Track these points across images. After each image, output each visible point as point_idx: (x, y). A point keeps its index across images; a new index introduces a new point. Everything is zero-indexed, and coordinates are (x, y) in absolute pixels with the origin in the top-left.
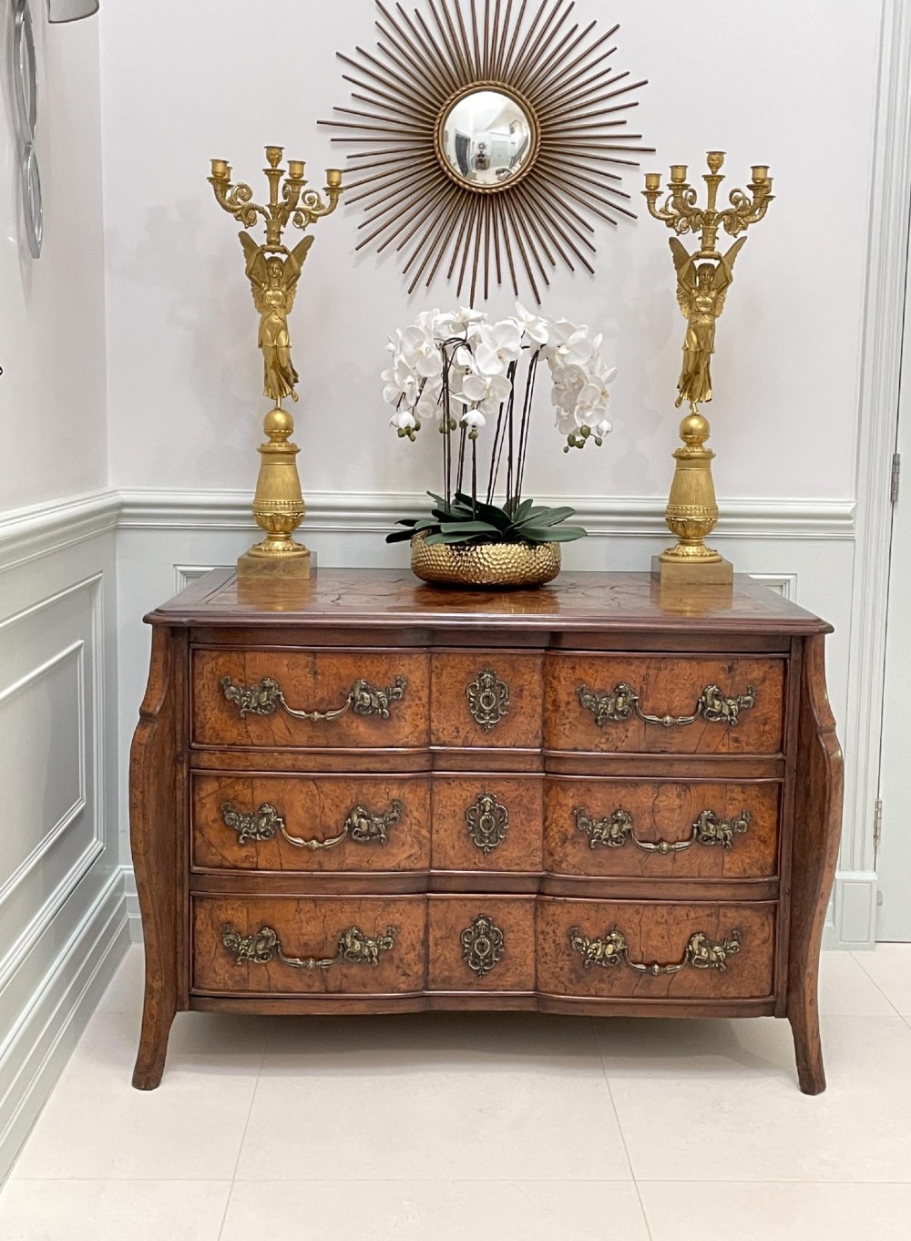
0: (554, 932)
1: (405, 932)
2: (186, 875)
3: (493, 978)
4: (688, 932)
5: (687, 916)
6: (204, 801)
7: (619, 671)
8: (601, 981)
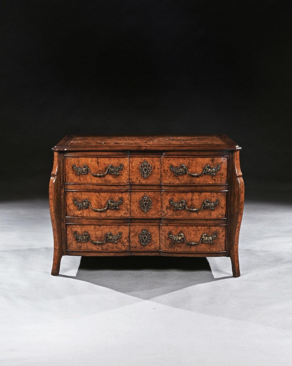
0: (165, 234)
1: (123, 234)
2: (64, 218)
3: (148, 247)
4: (201, 233)
5: (201, 229)
6: (69, 198)
7: (181, 161)
8: (178, 247)
